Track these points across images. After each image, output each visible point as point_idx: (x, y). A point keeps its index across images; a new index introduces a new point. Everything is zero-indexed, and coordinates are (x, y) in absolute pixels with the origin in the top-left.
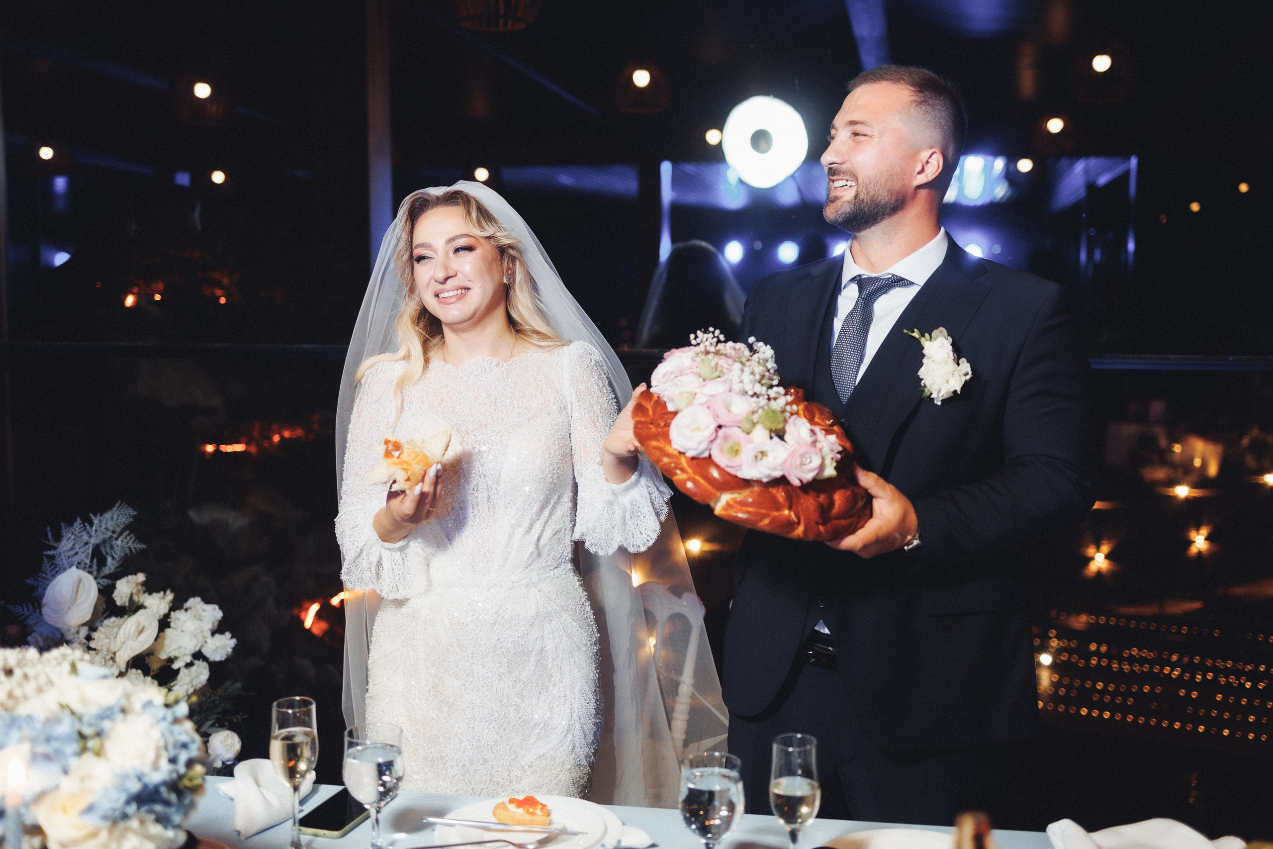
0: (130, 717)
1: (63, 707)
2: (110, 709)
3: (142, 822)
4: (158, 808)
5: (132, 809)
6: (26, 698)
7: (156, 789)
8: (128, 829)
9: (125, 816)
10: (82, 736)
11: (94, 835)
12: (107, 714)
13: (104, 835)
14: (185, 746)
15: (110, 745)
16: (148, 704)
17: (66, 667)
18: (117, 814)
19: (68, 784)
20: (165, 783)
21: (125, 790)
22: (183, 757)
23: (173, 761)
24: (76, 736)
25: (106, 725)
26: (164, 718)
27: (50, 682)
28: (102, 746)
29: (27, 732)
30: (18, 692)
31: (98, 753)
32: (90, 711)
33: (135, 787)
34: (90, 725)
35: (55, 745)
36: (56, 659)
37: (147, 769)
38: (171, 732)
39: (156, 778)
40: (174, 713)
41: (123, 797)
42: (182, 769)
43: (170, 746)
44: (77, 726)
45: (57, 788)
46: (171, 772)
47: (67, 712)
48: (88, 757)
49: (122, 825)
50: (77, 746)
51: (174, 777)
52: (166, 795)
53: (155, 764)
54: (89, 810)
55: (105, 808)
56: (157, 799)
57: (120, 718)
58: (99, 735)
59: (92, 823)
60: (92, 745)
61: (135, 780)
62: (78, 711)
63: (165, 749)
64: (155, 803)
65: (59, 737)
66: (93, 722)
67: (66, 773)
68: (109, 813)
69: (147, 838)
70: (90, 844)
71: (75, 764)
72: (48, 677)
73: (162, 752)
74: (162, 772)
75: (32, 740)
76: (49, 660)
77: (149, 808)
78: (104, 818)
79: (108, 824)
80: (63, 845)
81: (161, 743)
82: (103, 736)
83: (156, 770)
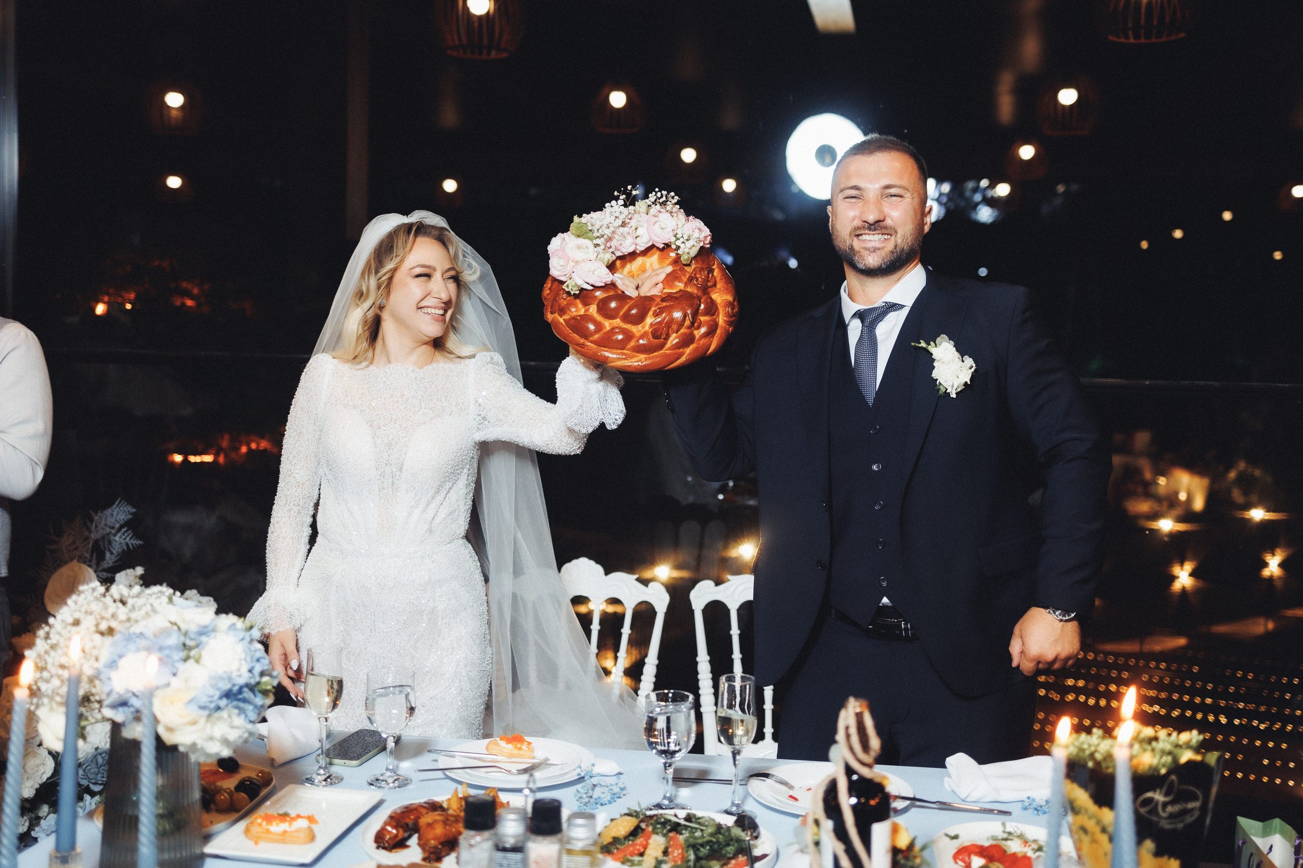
0: (218, 635)
1: (171, 623)
2: (206, 627)
3: (230, 716)
4: (241, 705)
5: (224, 702)
6: (137, 621)
7: (240, 691)
8: (219, 719)
9: (218, 708)
10: (185, 646)
11: (194, 723)
12: (204, 631)
13: (203, 720)
14: (258, 660)
15: (206, 654)
16: (232, 627)
17: (165, 600)
18: (213, 706)
19: (175, 682)
20: (247, 685)
21: (218, 689)
22: (258, 669)
23: (251, 671)
24: (181, 647)
25: (204, 639)
26: (243, 639)
27: (155, 611)
28: (200, 656)
29: (142, 643)
30: (133, 616)
31: (197, 661)
32: (193, 628)
33: (226, 686)
34: (191, 639)
35: (167, 652)
36: (154, 593)
37: (234, 675)
38: (250, 649)
39: (241, 681)
41: (217, 694)
42: (257, 679)
43: (249, 659)
44: (182, 639)
45: (168, 685)
46: (250, 678)
47: (175, 628)
48: (191, 662)
49: (217, 715)
50: (183, 654)
51: (253, 682)
52: (247, 694)
53: (239, 670)
54: (191, 701)
55: (204, 700)
56: (240, 697)
57: (213, 634)
58: (197, 646)
59: (194, 712)
60: (193, 653)
61: (227, 681)
62: (184, 627)
63: (246, 660)
64: (239, 700)
65: (169, 647)
66: (192, 636)
67: (174, 675)
68: (208, 704)
69: (232, 727)
70: (191, 728)
71: (182, 667)
72: (152, 605)
73: (243, 662)
74: (244, 678)
75: (148, 649)
76: (150, 595)
77: (235, 703)
78: (202, 708)
79: (206, 713)
80: (170, 730)
81: (243, 656)
82: (201, 647)
83: (240, 676)
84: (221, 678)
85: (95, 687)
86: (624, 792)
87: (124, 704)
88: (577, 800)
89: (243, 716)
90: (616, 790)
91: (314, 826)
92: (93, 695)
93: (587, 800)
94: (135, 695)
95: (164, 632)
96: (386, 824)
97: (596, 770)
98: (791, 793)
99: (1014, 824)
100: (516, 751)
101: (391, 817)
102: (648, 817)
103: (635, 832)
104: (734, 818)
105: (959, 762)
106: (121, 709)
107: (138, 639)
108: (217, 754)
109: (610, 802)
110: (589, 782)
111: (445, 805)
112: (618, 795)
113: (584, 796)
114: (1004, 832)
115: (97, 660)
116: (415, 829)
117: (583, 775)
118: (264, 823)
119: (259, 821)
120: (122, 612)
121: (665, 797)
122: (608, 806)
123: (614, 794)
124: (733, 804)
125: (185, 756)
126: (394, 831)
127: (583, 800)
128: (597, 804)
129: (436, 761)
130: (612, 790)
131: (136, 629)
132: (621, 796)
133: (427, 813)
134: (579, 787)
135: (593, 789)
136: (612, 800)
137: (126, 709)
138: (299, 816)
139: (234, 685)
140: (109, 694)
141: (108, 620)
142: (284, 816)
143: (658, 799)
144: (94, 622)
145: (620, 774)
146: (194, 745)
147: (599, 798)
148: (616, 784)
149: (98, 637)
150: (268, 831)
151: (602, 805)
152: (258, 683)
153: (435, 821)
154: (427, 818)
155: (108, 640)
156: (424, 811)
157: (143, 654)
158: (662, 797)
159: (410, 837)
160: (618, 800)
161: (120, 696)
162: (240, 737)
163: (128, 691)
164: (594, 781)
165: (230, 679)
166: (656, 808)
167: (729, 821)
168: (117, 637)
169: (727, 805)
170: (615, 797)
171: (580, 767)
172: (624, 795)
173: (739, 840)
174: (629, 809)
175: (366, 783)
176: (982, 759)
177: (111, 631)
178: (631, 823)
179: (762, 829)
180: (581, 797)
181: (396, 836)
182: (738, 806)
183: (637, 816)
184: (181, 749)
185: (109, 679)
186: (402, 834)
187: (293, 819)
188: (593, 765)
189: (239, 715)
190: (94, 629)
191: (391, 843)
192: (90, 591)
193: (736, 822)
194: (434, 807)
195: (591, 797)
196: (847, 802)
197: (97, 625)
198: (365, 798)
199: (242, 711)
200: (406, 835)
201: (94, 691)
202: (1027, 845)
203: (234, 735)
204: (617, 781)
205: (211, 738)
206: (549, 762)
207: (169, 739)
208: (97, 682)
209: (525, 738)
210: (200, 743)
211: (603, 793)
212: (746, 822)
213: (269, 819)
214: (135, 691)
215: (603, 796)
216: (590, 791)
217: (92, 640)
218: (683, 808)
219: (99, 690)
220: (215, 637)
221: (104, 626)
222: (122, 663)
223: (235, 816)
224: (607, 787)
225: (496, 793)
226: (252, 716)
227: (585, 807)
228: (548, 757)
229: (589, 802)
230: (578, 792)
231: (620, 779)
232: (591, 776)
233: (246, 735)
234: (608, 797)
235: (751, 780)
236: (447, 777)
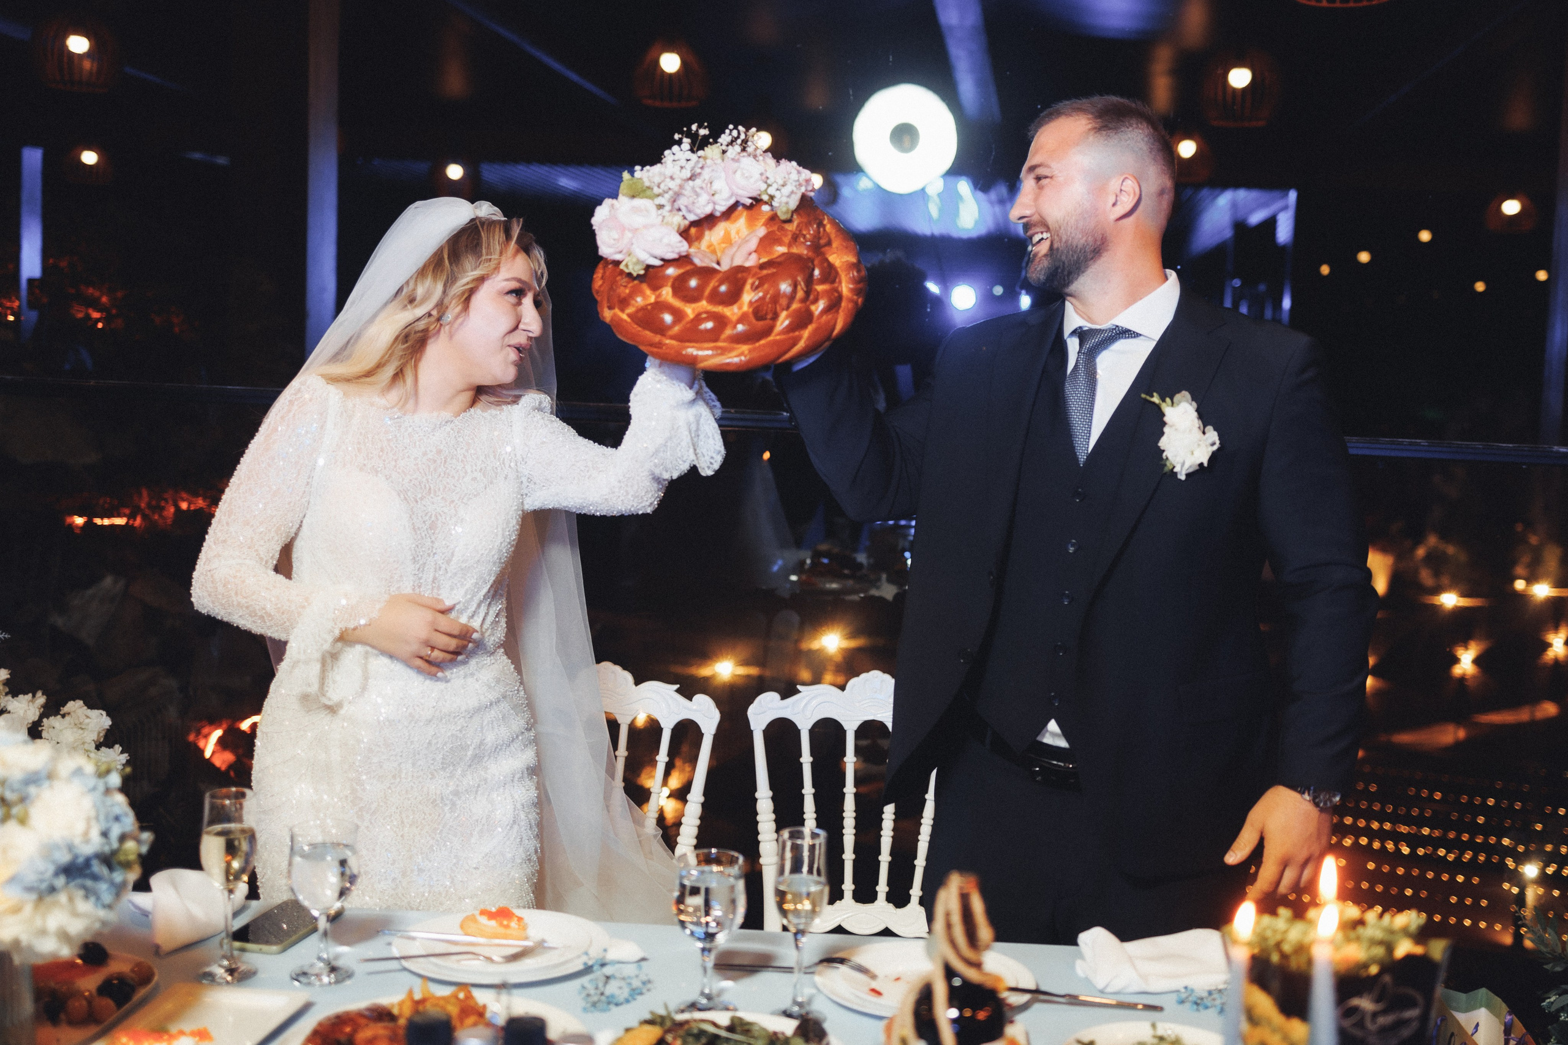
0: (57, 784)
2: (36, 773)
3: (71, 899)
4: (89, 883)
5: (61, 881)
7: (87, 862)
8: (56, 904)
9: (52, 890)
10: (5, 802)
11: (16, 910)
12: (33, 779)
13: (28, 909)
14: (117, 819)
15: (37, 813)
16: (78, 772)
18: (44, 886)
20: (96, 855)
21: (53, 862)
22: (116, 831)
23: (105, 834)
25: (32, 790)
26: (94, 789)
28: (27, 814)
31: (23, 821)
32: (16, 775)
33: (64, 858)
34: (13, 791)
37: (77, 841)
38: (103, 803)
39: (88, 849)
40: (106, 783)
41: (51, 869)
42: (115, 845)
43: (102, 817)
46: (103, 845)
48: (12, 825)
49: (49, 899)
51: (108, 850)
52: (97, 867)
53: (86, 834)
54: (12, 880)
55: (31, 878)
56: (88, 872)
57: (46, 784)
58: (23, 800)
59: (15, 895)
60: (15, 810)
61: (65, 851)
62: (2, 774)
63: (97, 818)
64: (85, 876)
66: (16, 786)
68: (35, 885)
69: (75, 914)
70: (11, 920)
73: (93, 823)
74: (94, 844)
77: (79, 881)
78: (29, 889)
79: (34, 896)
81: (93, 813)
82: (28, 801)
83: (87, 840)
84: (56, 847)
86: (649, 986)
88: (583, 999)
89: (93, 899)
90: (636, 983)
93: (595, 998)
97: (611, 956)
98: (874, 985)
99: (1169, 1025)
100: (502, 930)
102: (676, 1024)
104: (796, 1023)
105: (1096, 939)
108: (54, 955)
109: (627, 1001)
110: (599, 973)
111: (395, 1011)
112: (639, 991)
113: (592, 992)
117: (590, 963)
118: (131, 1044)
119: (124, 1040)
121: (702, 994)
122: (623, 1006)
123: (633, 990)
124: (794, 1002)
128: (609, 1003)
129: (390, 944)
130: (630, 984)
132: (644, 991)
133: (369, 1025)
134: (585, 980)
135: (606, 983)
136: (630, 999)
138: (185, 1033)
139: (76, 857)
143: (693, 996)
145: (643, 959)
146: (16, 943)
147: (612, 996)
148: (637, 976)
151: (617, 1005)
152: (114, 853)
153: (379, 1037)
154: (367, 1033)
156: (363, 1021)
158: (698, 993)
160: (639, 998)
162: (87, 929)
164: (607, 970)
165: (70, 848)
166: (689, 1009)
167: (788, 1028)
169: (786, 1004)
170: (635, 993)
171: (586, 953)
172: (649, 990)
174: (652, 1013)
175: (288, 978)
178: (654, 1035)
179: (832, 1039)
180: (588, 995)
182: (801, 1004)
183: (661, 1024)
187: (173, 1037)
188: (606, 949)
189: (85, 897)
193: (798, 1029)
194: (382, 1015)
195: (602, 994)
196: (945, 1014)
198: (287, 1001)
199: (88, 893)
203: (77, 927)
204: (637, 972)
205: (43, 932)
206: (546, 945)
210: (25, 939)
211: (620, 988)
212: (810, 1028)
213: (140, 1035)
215: (617, 992)
216: (601, 986)
218: (727, 1009)
220: (51, 787)
223: (93, 1030)
224: (624, 979)
225: (470, 992)
226: (107, 898)
227: (592, 1009)
228: (546, 938)
229: (599, 1001)
230: (584, 987)
231: (640, 968)
232: (603, 965)
233: (97, 925)
234: (625, 993)
235: (820, 968)
236: (405, 969)
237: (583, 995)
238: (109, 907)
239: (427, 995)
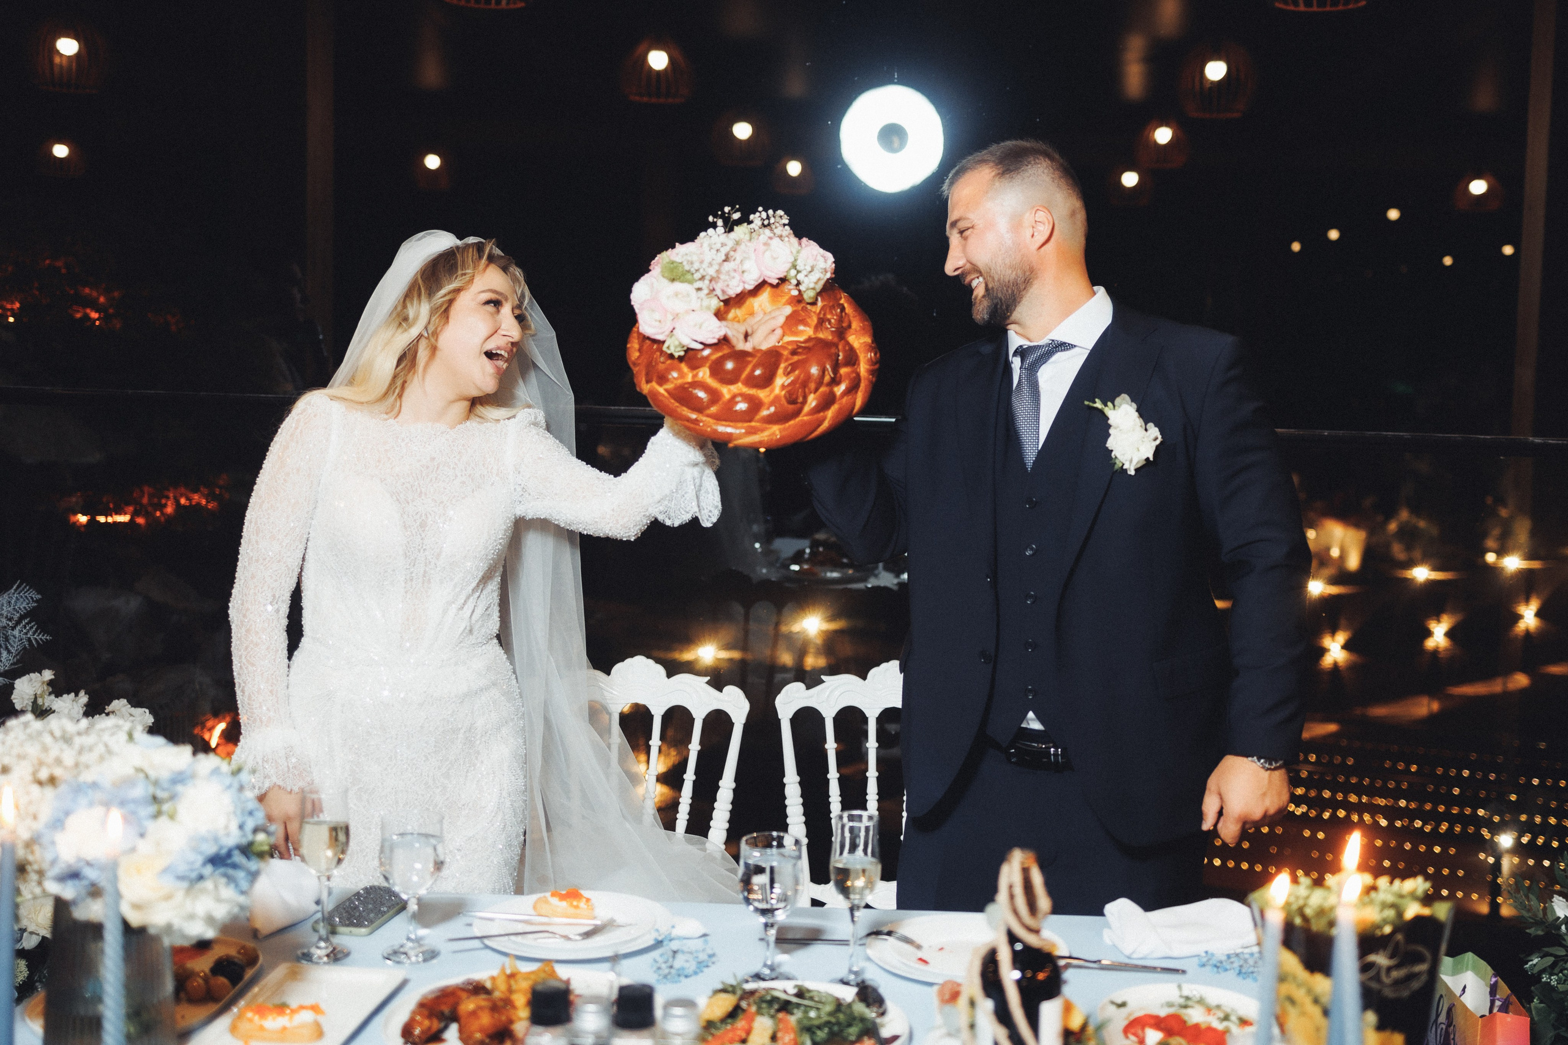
0: (198, 782)
1: (139, 770)
2: (181, 773)
3: (216, 887)
4: (231, 871)
5: (208, 870)
6: (87, 767)
7: (229, 854)
8: (204, 891)
9: (201, 878)
10: (155, 799)
11: (168, 897)
12: (180, 778)
13: (180, 895)
14: (251, 813)
15: (183, 808)
16: (216, 771)
17: (123, 737)
18: (194, 875)
19: (143, 846)
20: (238, 847)
21: (201, 853)
22: (250, 824)
23: (241, 827)
24: (150, 799)
25: (179, 788)
26: (230, 787)
27: (109, 751)
28: (175, 810)
29: (97, 795)
30: (84, 758)
31: (172, 817)
32: (164, 775)
33: (211, 849)
34: (163, 790)
35: (132, 807)
37: (221, 833)
38: (238, 799)
39: (231, 841)
40: (238, 781)
41: (200, 860)
42: (250, 837)
43: (239, 812)
44: (151, 790)
46: (241, 837)
47: (141, 775)
48: (163, 820)
49: (197, 887)
50: (152, 809)
51: (244, 841)
52: (238, 858)
53: (226, 827)
54: (166, 870)
55: (182, 868)
56: (229, 861)
57: (191, 782)
58: (172, 797)
59: (168, 883)
60: (166, 807)
61: (212, 843)
62: (153, 774)
63: (234, 813)
64: (226, 865)
65: (135, 801)
66: (164, 785)
67: (142, 835)
68: (188, 873)
69: (219, 900)
70: (165, 905)
71: (151, 826)
72: (106, 746)
73: (232, 817)
74: (233, 838)
75: (107, 805)
76: (103, 730)
77: (222, 870)
78: (181, 878)
79: (184, 884)
80: (137, 907)
81: (231, 809)
82: (175, 799)
83: (228, 835)
84: (204, 839)
85: (32, 852)
86: (714, 959)
87: (74, 875)
88: (655, 972)
89: (232, 886)
90: (703, 957)
91: (321, 1019)
92: (30, 863)
93: (667, 971)
94: (89, 864)
95: (127, 782)
96: (414, 1013)
97: (676, 932)
98: (920, 954)
99: (1193, 986)
100: (572, 911)
101: (422, 1005)
102: (748, 993)
103: (734, 1014)
104: (855, 990)
105: (1122, 909)
106: (70, 883)
107: (90, 792)
108: (199, 935)
109: (696, 973)
110: (668, 948)
111: (488, 985)
112: (705, 964)
113: (664, 966)
114: (1181, 996)
115: (35, 817)
116: (454, 1017)
117: (659, 938)
118: (256, 1018)
119: (250, 1015)
120: (69, 757)
121: (765, 965)
122: (693, 978)
123: (700, 963)
124: (851, 971)
125: (156, 939)
126: (427, 1023)
127: (661, 972)
128: (679, 975)
129: (470, 925)
130: (697, 957)
131: (87, 777)
132: (710, 964)
133: (468, 998)
134: (655, 954)
135: (674, 957)
136: (698, 971)
137: (76, 882)
138: (302, 1007)
139: (221, 848)
140: (53, 862)
141: (49, 766)
142: (281, 1008)
143: (757, 967)
144: (30, 770)
145: (705, 935)
146: (168, 926)
147: (683, 969)
148: (704, 950)
149: (35, 788)
150: (262, 1028)
151: (686, 976)
152: (251, 844)
153: (481, 1008)
154: (469, 1005)
155: (49, 791)
156: (464, 995)
157: (99, 811)
158: (762, 964)
159: (446, 1027)
160: (705, 970)
161: (69, 866)
162: (229, 913)
163: (79, 859)
164: (674, 946)
165: (216, 840)
166: (755, 979)
167: (848, 994)
168: (63, 788)
169: (843, 973)
170: (702, 966)
171: (656, 929)
172: (713, 963)
173: (863, 1019)
174: (723, 983)
175: (380, 957)
176: (1149, 903)
177: (52, 781)
178: (727, 1003)
179: (889, 1004)
180: (659, 968)
181: (429, 1028)
182: (856, 973)
183: (734, 992)
184: (152, 931)
185: (53, 843)
186: (436, 1025)
187: (293, 1011)
188: (673, 927)
189: (228, 884)
190: (30, 778)
191: (424, 1037)
192: (22, 727)
193: (858, 994)
194: (477, 989)
195: (671, 967)
196: (1010, 976)
197: (34, 774)
198: (384, 978)
199: (230, 879)
200: (442, 1025)
201: (30, 858)
202: (1212, 1012)
203: (221, 912)
204: (701, 947)
205: (191, 917)
206: (615, 924)
207: (135, 919)
208: (36, 848)
209: (582, 892)
210: (177, 923)
211: (687, 961)
212: (868, 994)
213: (261, 1011)
214: (89, 858)
215: (686, 965)
216: (671, 960)
217: (28, 793)
218: (788, 979)
219: (39, 857)
220: (194, 785)
221: (44, 775)
222: (71, 822)
223: (214, 1007)
224: (691, 953)
225: (552, 967)
226: (244, 885)
227: (665, 980)
228: (615, 918)
229: (669, 973)
230: (655, 961)
231: (706, 942)
232: (671, 940)
233: (236, 910)
234: (691, 966)
235: (870, 940)
236: (487, 947)
237: (655, 968)
238: (243, 893)
239: (515, 971)
